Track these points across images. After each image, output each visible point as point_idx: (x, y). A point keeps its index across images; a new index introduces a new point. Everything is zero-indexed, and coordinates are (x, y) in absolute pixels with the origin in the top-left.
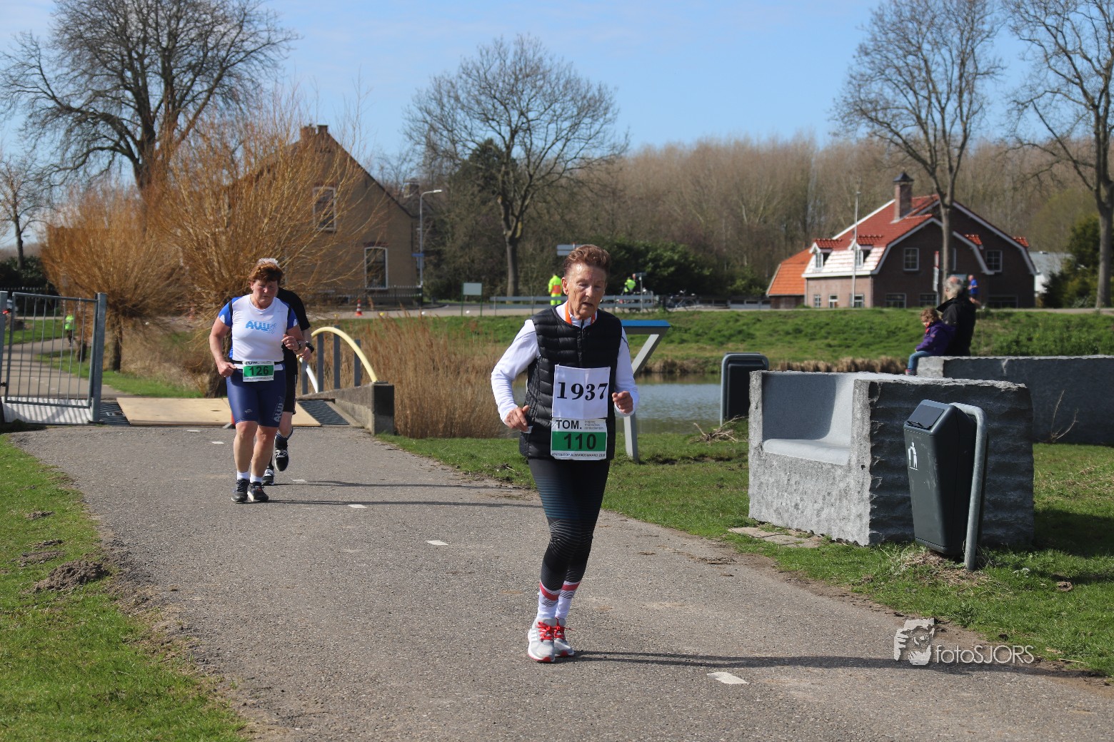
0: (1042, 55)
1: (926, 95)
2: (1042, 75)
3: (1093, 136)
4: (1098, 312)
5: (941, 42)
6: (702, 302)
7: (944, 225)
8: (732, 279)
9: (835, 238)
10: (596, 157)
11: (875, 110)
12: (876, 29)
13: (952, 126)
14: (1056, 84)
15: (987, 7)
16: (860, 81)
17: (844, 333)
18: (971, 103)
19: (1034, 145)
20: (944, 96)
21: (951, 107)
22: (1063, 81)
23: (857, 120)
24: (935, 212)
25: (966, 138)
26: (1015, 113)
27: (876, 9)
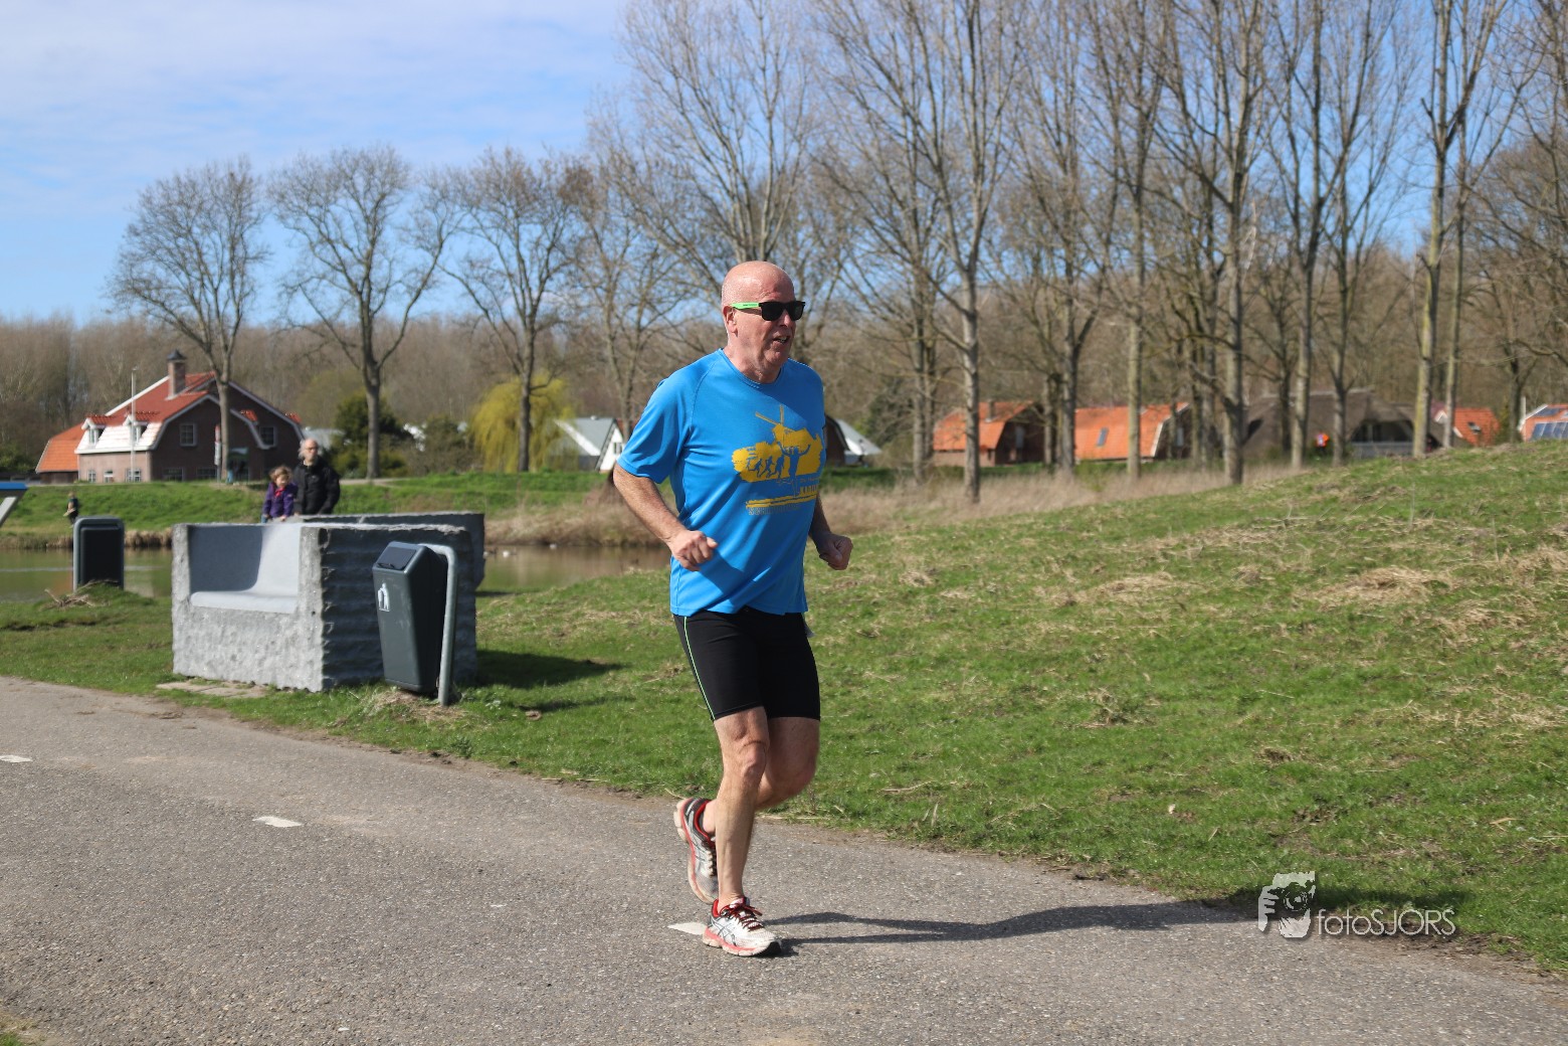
0: (307, 242)
1: (196, 274)
2: (309, 261)
3: (358, 320)
4: (371, 485)
5: (211, 226)
7: (222, 402)
9: (109, 414)
11: (148, 289)
12: (145, 211)
13: (226, 304)
14: (321, 272)
15: (254, 196)
16: (132, 260)
17: (126, 506)
18: (243, 284)
19: (304, 327)
20: (216, 278)
21: (224, 288)
22: (328, 268)
23: (129, 297)
24: (212, 388)
25: (239, 316)
26: (285, 296)
27: (144, 191)
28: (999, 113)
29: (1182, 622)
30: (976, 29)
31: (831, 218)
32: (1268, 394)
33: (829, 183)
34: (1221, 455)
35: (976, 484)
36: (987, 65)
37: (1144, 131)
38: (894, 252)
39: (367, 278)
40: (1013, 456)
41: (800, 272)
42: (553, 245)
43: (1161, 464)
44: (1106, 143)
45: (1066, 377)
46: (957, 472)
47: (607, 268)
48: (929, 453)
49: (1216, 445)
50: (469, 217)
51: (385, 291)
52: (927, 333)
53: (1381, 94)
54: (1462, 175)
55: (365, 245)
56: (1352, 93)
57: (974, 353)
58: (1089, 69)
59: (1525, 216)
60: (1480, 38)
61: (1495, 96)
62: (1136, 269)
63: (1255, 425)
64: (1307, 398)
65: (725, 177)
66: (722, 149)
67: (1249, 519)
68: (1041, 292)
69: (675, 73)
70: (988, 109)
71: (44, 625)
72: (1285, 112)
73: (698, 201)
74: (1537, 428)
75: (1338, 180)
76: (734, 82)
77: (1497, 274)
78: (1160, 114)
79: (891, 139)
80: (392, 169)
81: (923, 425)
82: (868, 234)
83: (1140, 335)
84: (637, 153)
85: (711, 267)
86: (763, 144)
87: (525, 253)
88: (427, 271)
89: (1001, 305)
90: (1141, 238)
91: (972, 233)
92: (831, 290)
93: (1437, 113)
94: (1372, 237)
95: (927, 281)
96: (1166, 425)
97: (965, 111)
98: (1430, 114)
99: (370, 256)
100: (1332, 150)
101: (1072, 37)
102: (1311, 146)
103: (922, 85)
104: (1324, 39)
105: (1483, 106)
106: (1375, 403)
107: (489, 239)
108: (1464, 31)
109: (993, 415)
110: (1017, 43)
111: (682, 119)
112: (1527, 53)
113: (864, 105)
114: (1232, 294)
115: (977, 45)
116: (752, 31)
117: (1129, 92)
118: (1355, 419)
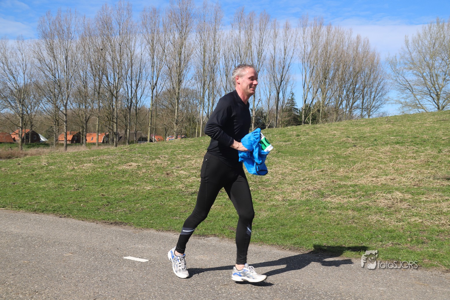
28: (72, 76)
29: (93, 172)
30: (67, 60)
31: (37, 94)
32: (123, 132)
33: (37, 88)
34: (114, 143)
35: (66, 148)
36: (69, 67)
37: (100, 83)
38: (50, 102)
40: (74, 142)
41: (31, 105)
43: (102, 144)
44: (93, 84)
45: (85, 127)
46: (63, 144)
48: (57, 140)
49: (113, 140)
52: (57, 118)
53: (143, 80)
54: (156, 96)
56: (138, 78)
57: (66, 122)
58: (90, 70)
59: (167, 103)
60: (159, 71)
61: (162, 82)
62: (98, 107)
63: (121, 137)
64: (129, 133)
65: (14, 85)
66: (13, 79)
67: (109, 154)
68: (80, 111)
69: (3, 63)
70: (70, 76)
72: (126, 81)
73: (8, 89)
74: (169, 140)
75: (135, 94)
76: (16, 66)
77: (163, 113)
78: (103, 80)
79: (50, 80)
81: (56, 135)
82: (45, 98)
83: (99, 120)
85: (11, 102)
86: (22, 79)
89: (72, 113)
91: (66, 99)
92: (37, 108)
94: (141, 105)
95: (57, 108)
96: (104, 137)
97: (65, 76)
98: (151, 84)
100: (134, 88)
101: (86, 64)
102: (130, 87)
103: (56, 70)
104: (133, 69)
105: (160, 84)
106: (142, 134)
108: (157, 70)
109: (71, 134)
110: (75, 64)
111: (4, 72)
112: (166, 75)
113: (44, 73)
114: (116, 113)
115: (67, 63)
116: (20, 56)
117: (97, 75)
118: (138, 137)
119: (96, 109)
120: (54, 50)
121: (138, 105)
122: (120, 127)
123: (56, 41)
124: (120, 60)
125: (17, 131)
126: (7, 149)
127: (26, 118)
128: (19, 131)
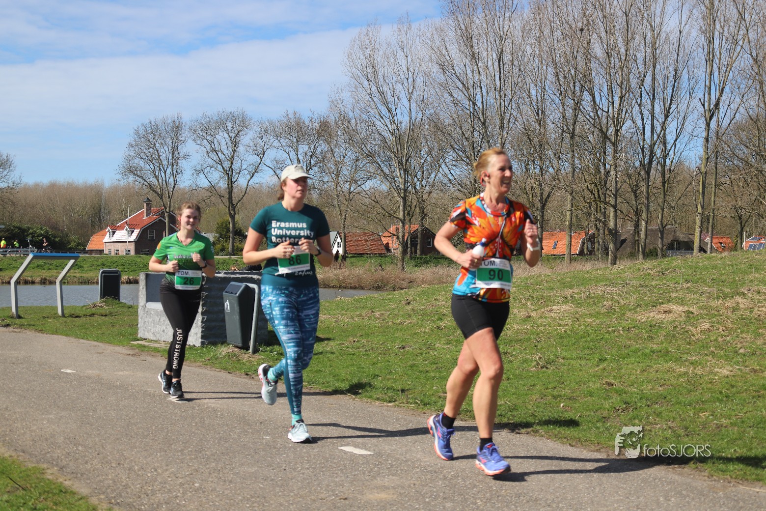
0: (206, 152)
1: (158, 165)
2: (206, 159)
3: (227, 186)
4: (230, 258)
5: (164, 143)
6: (56, 252)
7: (167, 221)
8: (69, 242)
9: (118, 225)
10: (5, 186)
11: (136, 170)
12: (136, 136)
15: (183, 131)
16: (129, 158)
17: (123, 265)
18: (177, 170)
19: (203, 188)
20: (166, 166)
21: (169, 171)
22: (214, 162)
23: (128, 174)
24: (163, 214)
25: (175, 184)
26: (195, 174)
27: (136, 128)
28: (511, 100)
29: (577, 326)
30: (501, 63)
31: (435, 144)
32: (630, 227)
33: (436, 129)
34: (607, 254)
36: (506, 80)
37: (576, 110)
38: (463, 160)
39: (231, 166)
41: (421, 168)
42: (313, 154)
43: (579, 257)
44: (559, 114)
45: (539, 217)
47: (336, 165)
49: (607, 249)
50: (277, 141)
51: (239, 173)
53: (682, 95)
54: (717, 134)
55: (231, 153)
58: (552, 82)
59: (745, 152)
60: (726, 72)
61: (733, 98)
63: (624, 241)
64: (646, 230)
65: (389, 126)
66: (387, 114)
67: (610, 282)
68: (529, 179)
69: (368, 80)
70: (506, 98)
71: (85, 315)
72: (639, 103)
73: (377, 136)
74: (751, 245)
75: (662, 133)
76: (394, 84)
77: (734, 177)
78: (583, 102)
79: (463, 111)
80: (243, 120)
82: (452, 153)
83: (572, 200)
84: (351, 114)
85: (382, 166)
86: (406, 112)
87: (300, 157)
88: (257, 165)
90: (573, 156)
92: (435, 177)
93: (706, 104)
94: (677, 159)
96: (583, 240)
97: (496, 99)
98: (703, 105)
99: (233, 157)
100: (660, 120)
101: (544, 68)
102: (650, 118)
103: (477, 88)
104: (657, 71)
105: (727, 103)
106: (677, 233)
107: (285, 151)
108: (719, 68)
110: (520, 69)
111: (371, 100)
112: (746, 80)
113: (451, 95)
114: (613, 183)
115: (502, 70)
116: (403, 62)
117: (569, 93)
118: (668, 239)
119: (564, 174)
120: (474, 40)
121: (668, 162)
122: (622, 216)
123: (479, 19)
124: (626, 51)
125: (393, 229)
126: (373, 269)
127: (412, 199)
128: (397, 229)
